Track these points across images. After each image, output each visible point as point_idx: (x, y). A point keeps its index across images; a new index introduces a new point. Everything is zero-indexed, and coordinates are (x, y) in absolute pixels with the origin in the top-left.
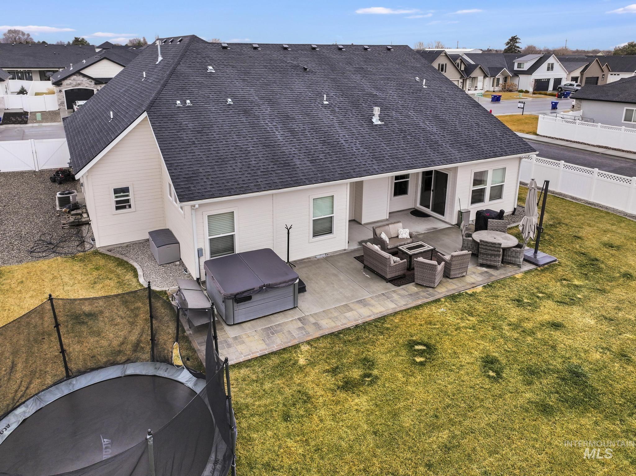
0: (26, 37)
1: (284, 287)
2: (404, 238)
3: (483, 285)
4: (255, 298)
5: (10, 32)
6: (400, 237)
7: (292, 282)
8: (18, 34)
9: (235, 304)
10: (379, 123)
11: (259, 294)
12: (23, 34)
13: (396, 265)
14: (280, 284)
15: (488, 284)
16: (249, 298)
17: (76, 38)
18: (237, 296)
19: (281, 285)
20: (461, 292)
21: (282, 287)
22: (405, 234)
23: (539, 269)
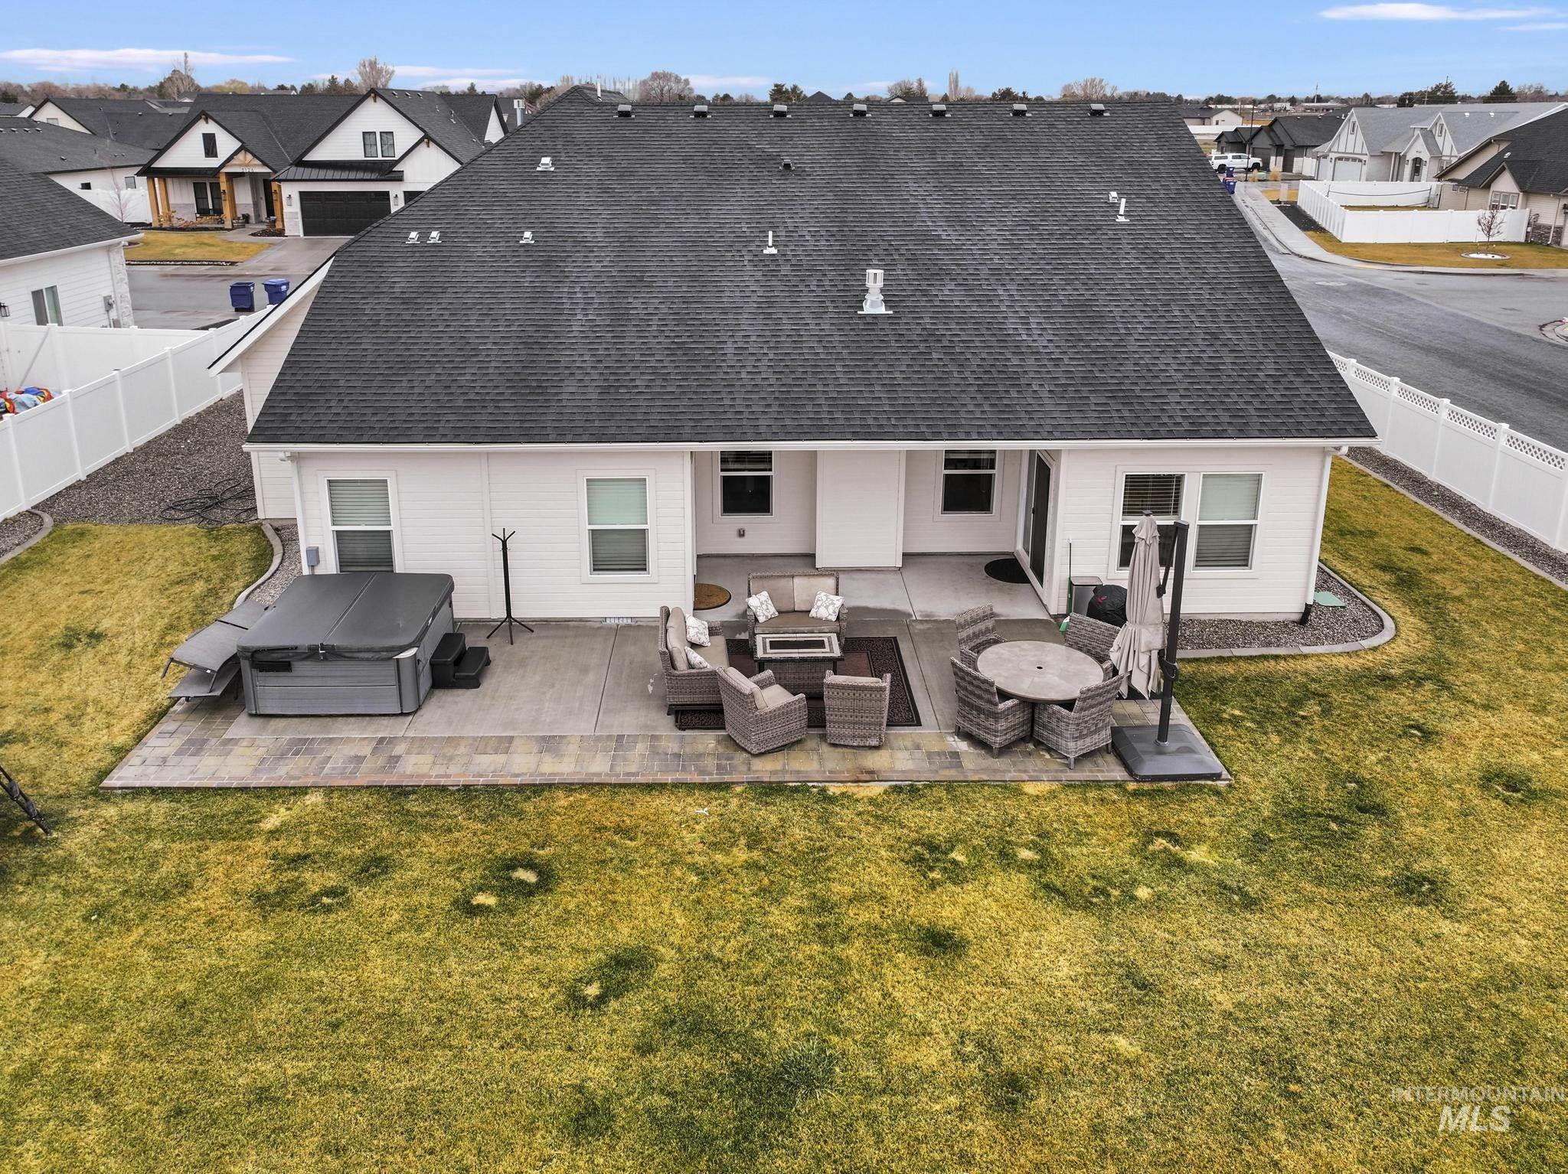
0: (681, 86)
1: (368, 660)
2: (821, 619)
3: (894, 783)
4: (301, 668)
5: (656, 76)
6: (813, 613)
7: (390, 655)
8: (669, 80)
9: (255, 672)
10: (882, 310)
11: (309, 663)
12: (678, 80)
13: (689, 675)
14: (359, 651)
15: (911, 786)
16: (284, 666)
17: (776, 86)
18: (257, 655)
19: (361, 655)
20: (810, 784)
21: (363, 660)
22: (827, 607)
23: (1132, 786)
